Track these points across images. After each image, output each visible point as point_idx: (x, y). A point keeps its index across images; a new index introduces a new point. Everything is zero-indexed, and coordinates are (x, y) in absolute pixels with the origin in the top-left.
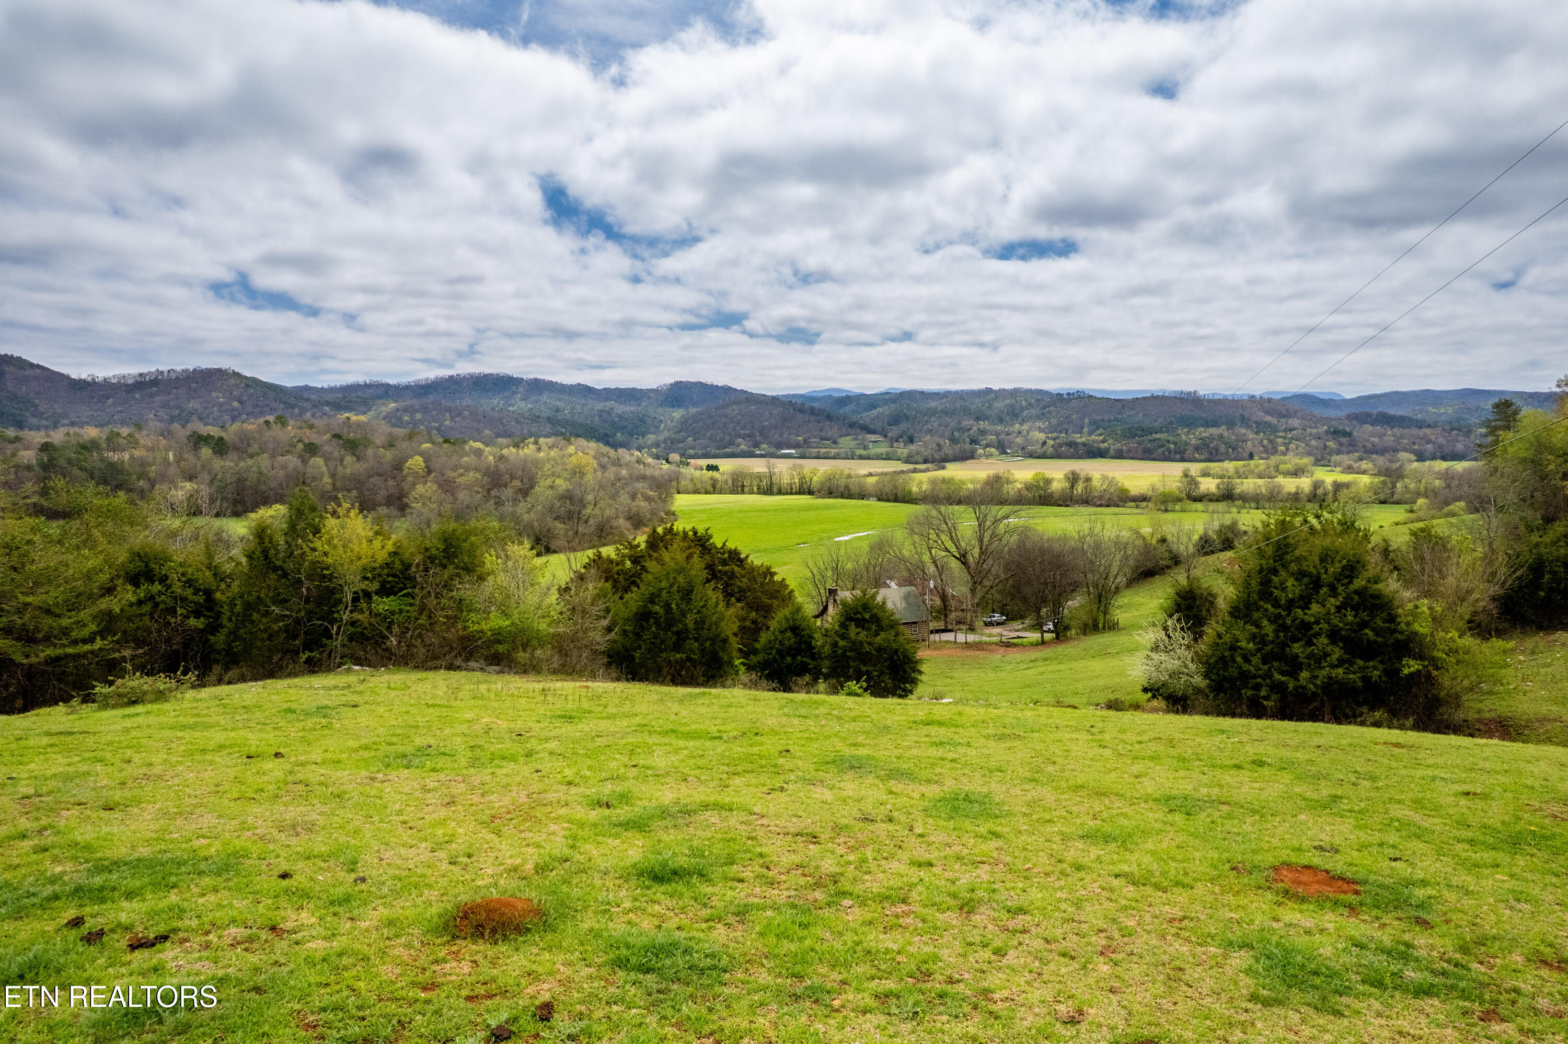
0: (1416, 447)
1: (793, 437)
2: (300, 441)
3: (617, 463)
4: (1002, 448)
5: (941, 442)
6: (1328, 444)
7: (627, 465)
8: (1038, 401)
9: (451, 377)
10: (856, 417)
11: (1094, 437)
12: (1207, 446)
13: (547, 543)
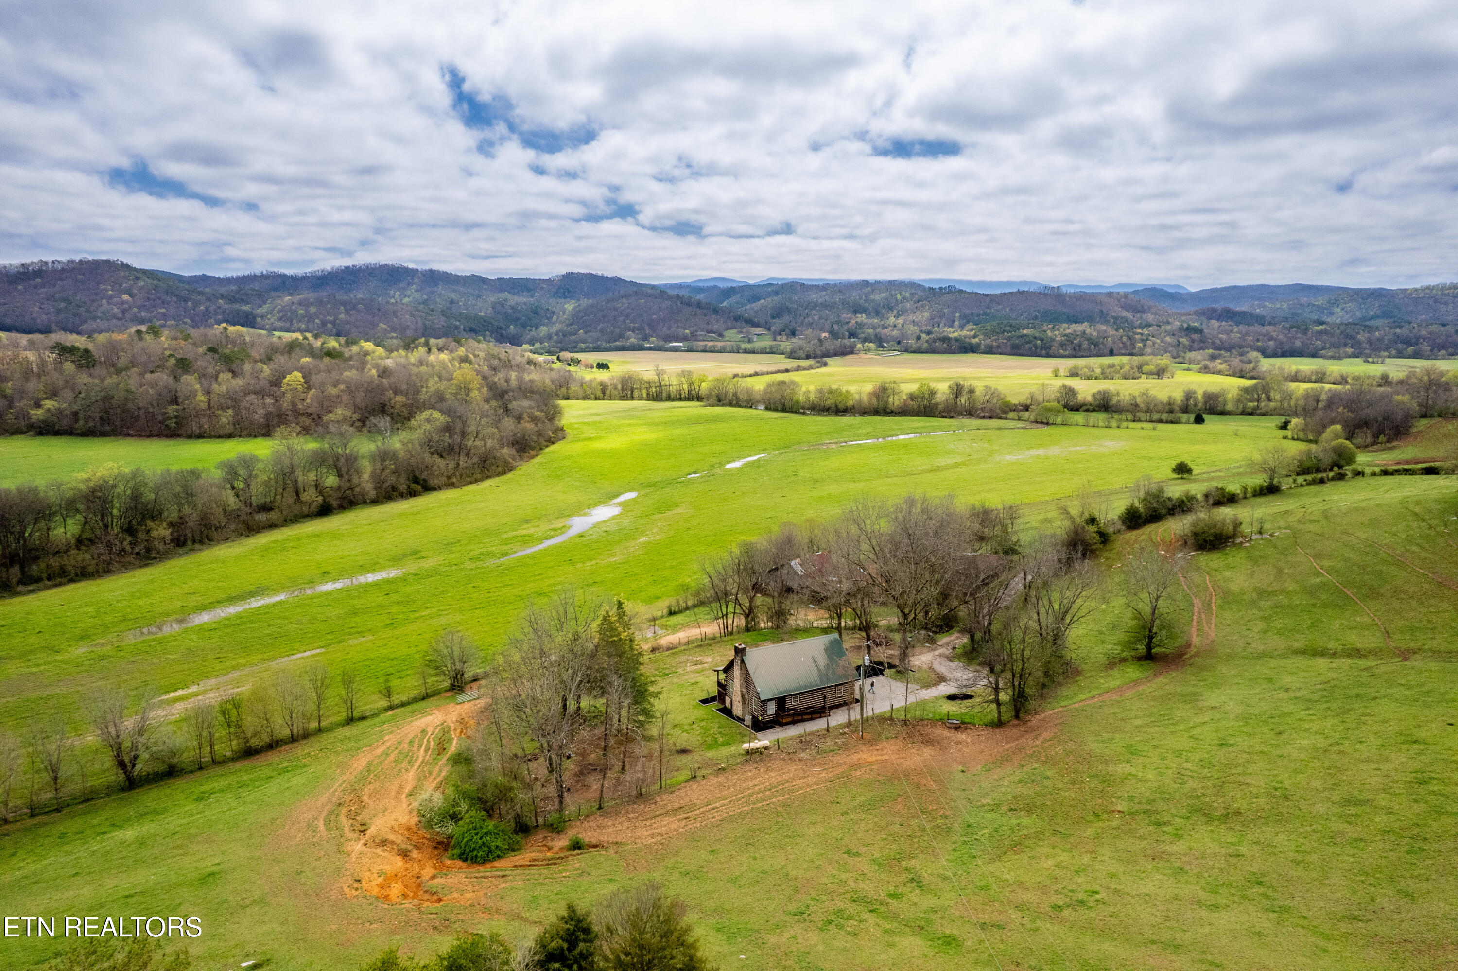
0: (1259, 344)
1: (681, 330)
2: (171, 355)
3: (507, 364)
4: (880, 342)
5: (822, 336)
6: (1181, 340)
7: (518, 366)
8: (912, 294)
10: (740, 311)
11: (965, 333)
12: (1072, 343)
13: (425, 481)
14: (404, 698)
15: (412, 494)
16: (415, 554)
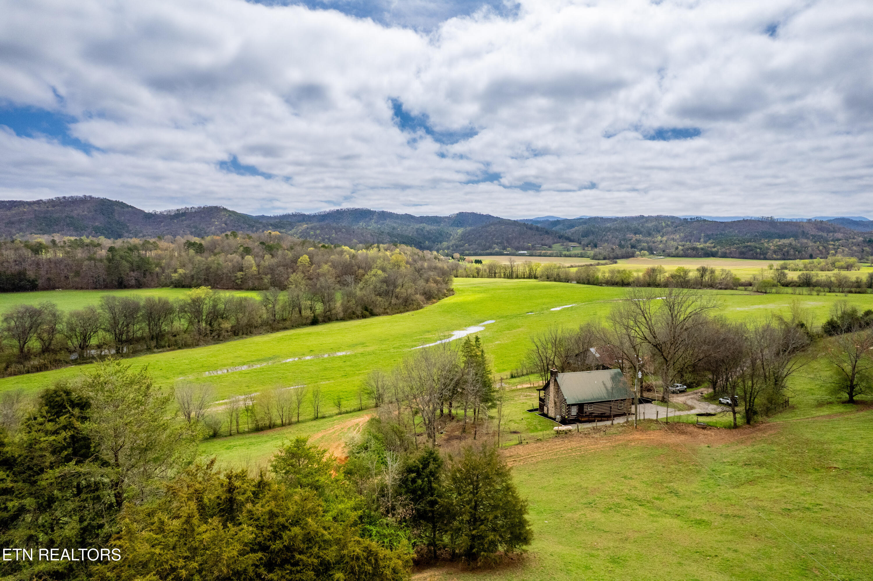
1: (526, 244)
2: (241, 246)
3: (423, 259)
4: (651, 251)
5: (614, 247)
6: (865, 249)
7: (429, 260)
8: (672, 223)
9: (338, 210)
10: (563, 232)
11: (708, 244)
12: (782, 250)
13: (371, 310)
14: (348, 409)
15: (364, 317)
16: (363, 344)
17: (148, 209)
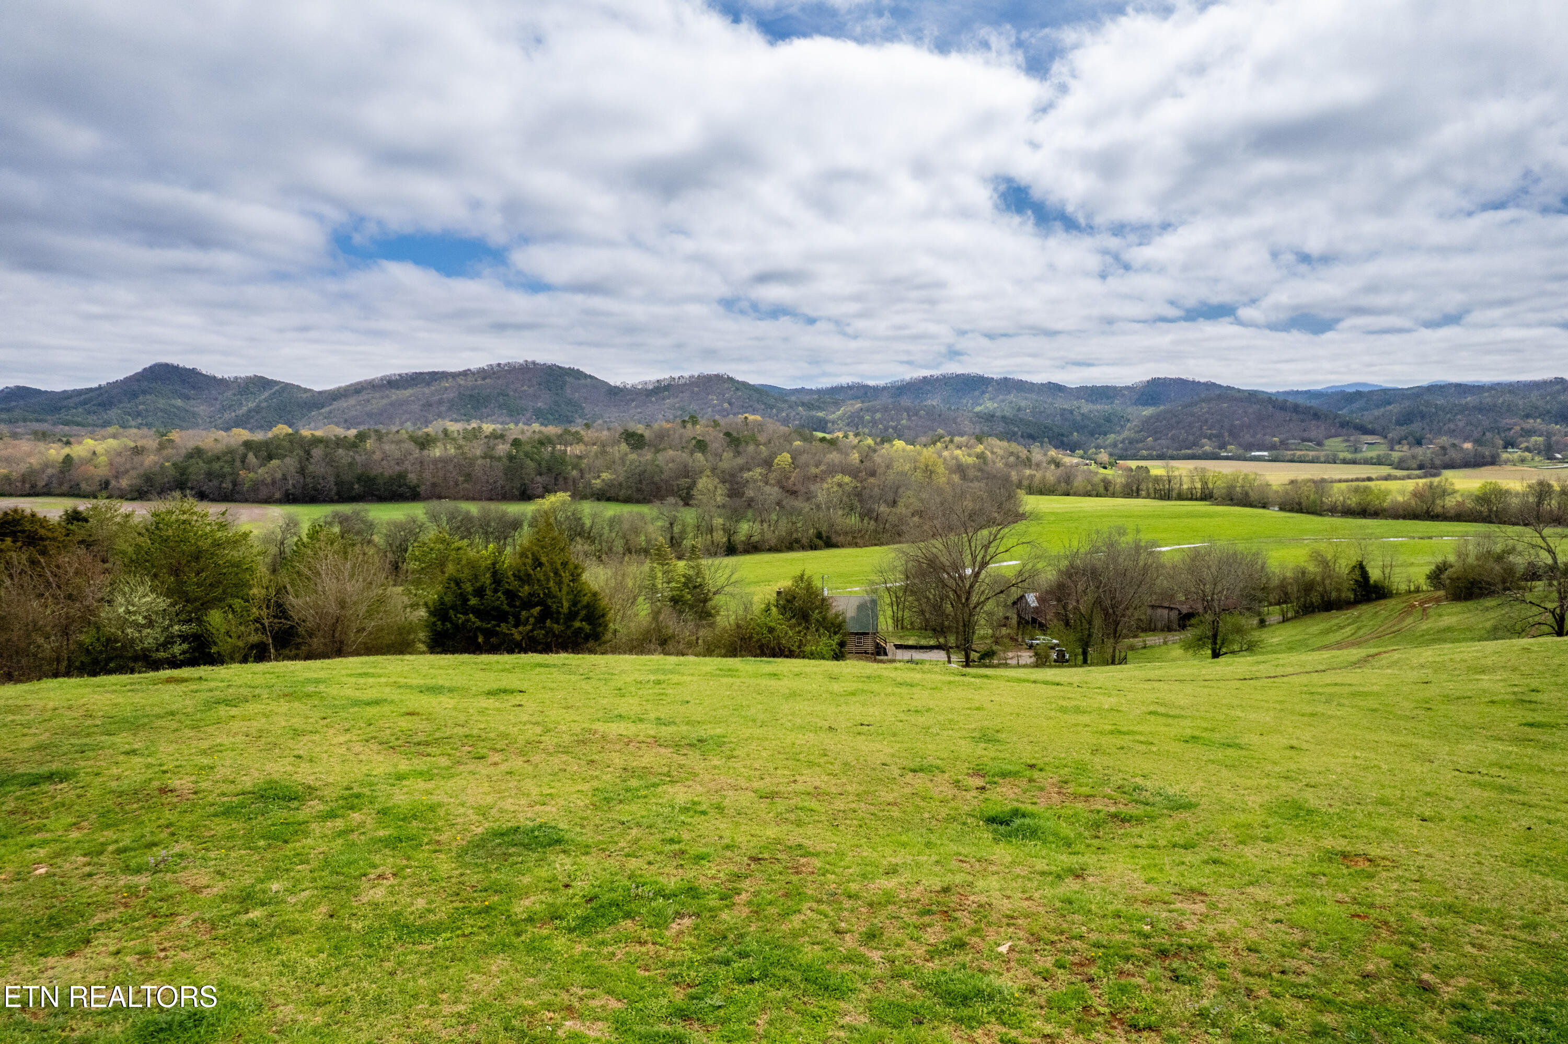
1: (1267, 438)
9: (925, 378)
10: (1353, 416)
13: (833, 540)
15: (813, 547)
17: (615, 380)
